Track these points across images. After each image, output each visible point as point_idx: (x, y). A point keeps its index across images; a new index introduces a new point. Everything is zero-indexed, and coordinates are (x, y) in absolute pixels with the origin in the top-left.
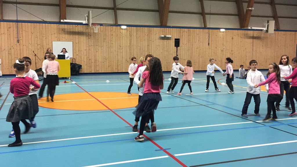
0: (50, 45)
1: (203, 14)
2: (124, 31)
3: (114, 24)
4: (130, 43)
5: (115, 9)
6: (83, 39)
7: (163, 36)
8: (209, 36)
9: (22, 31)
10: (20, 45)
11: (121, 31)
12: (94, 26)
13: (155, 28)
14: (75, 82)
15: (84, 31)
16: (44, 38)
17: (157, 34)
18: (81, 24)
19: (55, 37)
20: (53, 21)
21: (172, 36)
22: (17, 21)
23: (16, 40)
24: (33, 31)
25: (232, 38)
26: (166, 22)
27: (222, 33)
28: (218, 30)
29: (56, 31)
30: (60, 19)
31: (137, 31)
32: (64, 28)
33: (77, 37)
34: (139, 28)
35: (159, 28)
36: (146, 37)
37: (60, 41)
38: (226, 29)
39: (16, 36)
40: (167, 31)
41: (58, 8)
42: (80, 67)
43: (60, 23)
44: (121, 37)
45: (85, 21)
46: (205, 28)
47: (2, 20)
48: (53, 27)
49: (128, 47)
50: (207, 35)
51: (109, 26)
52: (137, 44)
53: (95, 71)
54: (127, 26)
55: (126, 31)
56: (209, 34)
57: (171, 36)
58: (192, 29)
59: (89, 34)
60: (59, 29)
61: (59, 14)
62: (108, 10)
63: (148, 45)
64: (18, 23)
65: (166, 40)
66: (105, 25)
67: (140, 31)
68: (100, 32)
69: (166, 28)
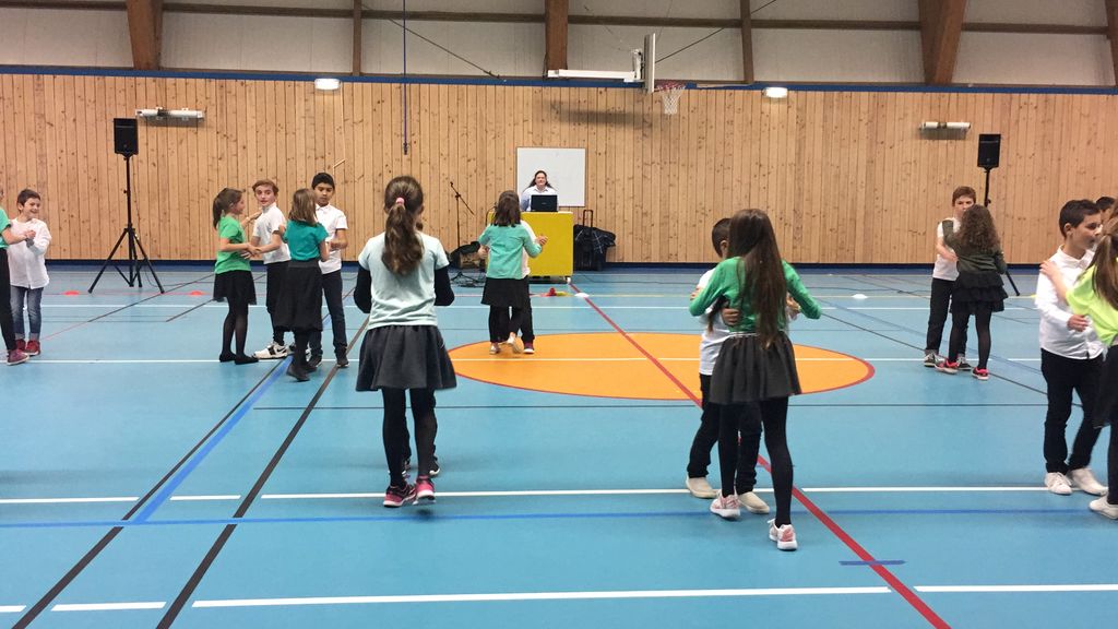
0: (509, 159)
1: (1111, 31)
2: (774, 107)
3: (741, 82)
4: (798, 154)
5: (744, 24)
6: (624, 137)
7: (935, 124)
9: (419, 113)
10: (410, 160)
11: (766, 106)
12: (665, 89)
13: (900, 94)
14: (586, 296)
15: (629, 109)
16: (490, 137)
17: (910, 117)
18: (618, 83)
19: (526, 133)
20: (521, 75)
21: (973, 122)
22: (405, 79)
23: (399, 143)
24: (453, 111)
26: (950, 71)
29: (529, 112)
30: (547, 68)
31: (828, 106)
32: (558, 98)
33: (602, 130)
34: (836, 93)
35: (920, 94)
36: (863, 128)
37: (541, 145)
39: (398, 129)
40: (953, 105)
41: (540, 27)
42: (609, 239)
43: (545, 81)
44: (765, 129)
45: (633, 73)
47: (357, 75)
48: (521, 94)
49: (791, 169)
51: (720, 88)
52: (827, 154)
53: (661, 257)
54: (791, 86)
55: (783, 107)
57: (967, 125)
58: (1059, 96)
59: (644, 121)
60: (540, 105)
61: (544, 49)
62: (717, 29)
63: (871, 162)
64: (408, 85)
65: (945, 142)
66: (706, 86)
67: (838, 108)
68: (684, 113)
69: (947, 94)
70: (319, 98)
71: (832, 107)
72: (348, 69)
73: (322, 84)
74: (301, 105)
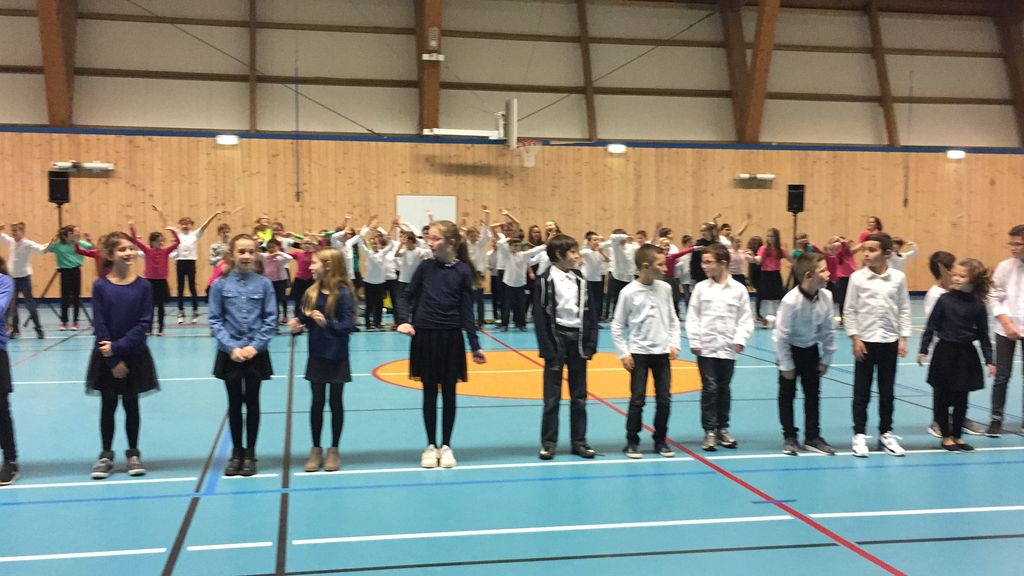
0: (390, 204)
1: (883, 100)
2: (615, 161)
3: (587, 140)
4: (636, 201)
5: (587, 90)
6: (489, 187)
7: (747, 176)
8: (906, 176)
9: (310, 166)
11: (609, 160)
12: (525, 145)
13: (718, 151)
15: (493, 162)
16: (373, 186)
17: (726, 170)
18: (484, 140)
19: (404, 182)
20: (397, 132)
21: (778, 174)
22: (297, 136)
23: (292, 191)
24: (340, 163)
25: (993, 183)
26: (757, 132)
27: (955, 165)
28: (940, 154)
29: (407, 165)
30: (422, 126)
31: (659, 159)
32: (431, 153)
33: (469, 180)
34: (666, 150)
35: (734, 151)
36: (689, 179)
37: (418, 193)
38: (969, 150)
39: (291, 178)
40: (761, 160)
41: (414, 91)
43: (420, 138)
44: (608, 179)
45: (497, 132)
46: (892, 147)
47: (253, 132)
48: (399, 150)
49: (630, 213)
50: (900, 172)
51: (570, 145)
54: (629, 144)
55: (623, 160)
56: (907, 167)
57: (772, 176)
58: (845, 153)
59: (506, 172)
60: (416, 158)
61: (418, 110)
62: (565, 95)
63: (696, 207)
64: (299, 141)
65: (756, 190)
66: (558, 143)
67: (668, 161)
68: (540, 166)
69: (755, 151)
70: (219, 152)
71: (662, 161)
72: (245, 127)
73: (222, 140)
74: (203, 159)
